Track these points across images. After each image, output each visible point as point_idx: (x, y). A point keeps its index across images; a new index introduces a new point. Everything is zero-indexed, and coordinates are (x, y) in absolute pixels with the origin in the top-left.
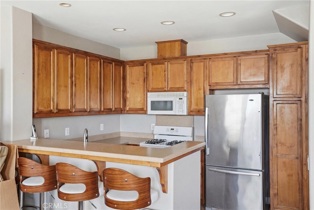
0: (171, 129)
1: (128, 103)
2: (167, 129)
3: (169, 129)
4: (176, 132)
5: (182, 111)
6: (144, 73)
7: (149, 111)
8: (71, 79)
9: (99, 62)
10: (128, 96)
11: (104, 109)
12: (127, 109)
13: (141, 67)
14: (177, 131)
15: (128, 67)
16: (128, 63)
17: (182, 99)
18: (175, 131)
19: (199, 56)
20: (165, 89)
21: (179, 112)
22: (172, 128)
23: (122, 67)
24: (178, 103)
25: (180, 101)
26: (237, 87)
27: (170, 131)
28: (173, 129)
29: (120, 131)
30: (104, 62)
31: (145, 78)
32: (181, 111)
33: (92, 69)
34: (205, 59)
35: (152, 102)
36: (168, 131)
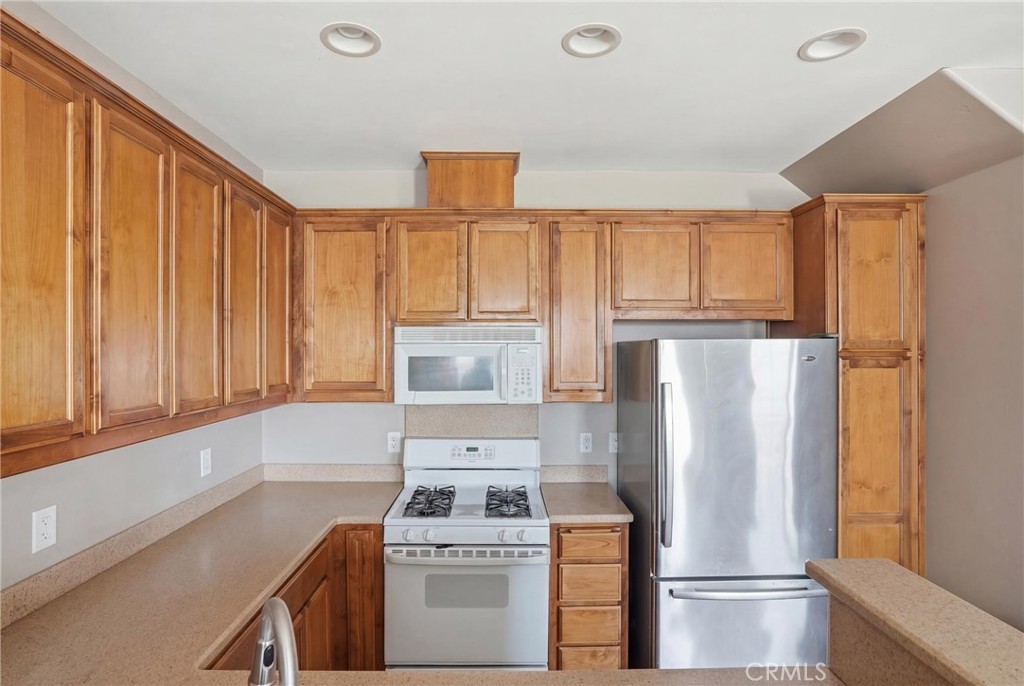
0: (468, 449)
1: (309, 365)
2: (454, 450)
3: (460, 450)
4: (486, 459)
5: (527, 393)
6: (378, 256)
7: (403, 394)
8: (80, 245)
9: (216, 187)
10: (310, 336)
11: (235, 394)
12: (309, 383)
13: (366, 237)
14: (489, 455)
15: (309, 231)
16: (313, 219)
18: (483, 456)
19: (582, 212)
21: (516, 395)
22: (472, 444)
23: (287, 229)
26: (700, 315)
27: (465, 455)
28: (475, 449)
29: (263, 462)
30: (234, 194)
31: (381, 274)
32: (523, 392)
33: (187, 212)
34: (603, 223)
35: (412, 360)
36: (457, 457)
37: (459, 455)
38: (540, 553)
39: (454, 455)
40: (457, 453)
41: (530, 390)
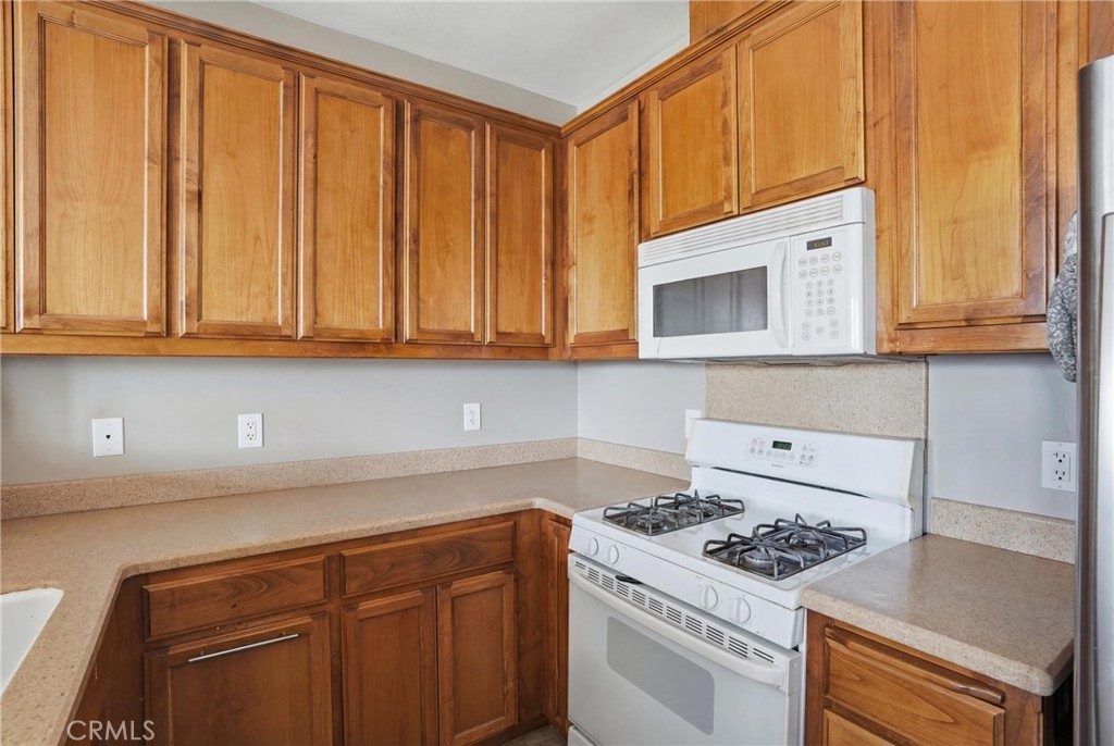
0: (776, 444)
1: (572, 313)
2: (755, 441)
3: (763, 442)
4: (802, 464)
5: (828, 330)
6: (630, 152)
7: (649, 344)
10: (572, 277)
12: (573, 336)
13: (618, 131)
14: (808, 459)
15: (571, 150)
16: (576, 133)
17: (827, 242)
18: (798, 460)
20: (727, 208)
21: (806, 337)
22: (783, 435)
23: (543, 151)
24: (803, 275)
25: (814, 260)
27: (769, 453)
28: (787, 446)
29: (579, 435)
31: (632, 175)
32: (820, 331)
35: (659, 290)
36: (756, 455)
37: (761, 452)
38: (769, 659)
39: (752, 451)
40: (757, 448)
41: (834, 323)
